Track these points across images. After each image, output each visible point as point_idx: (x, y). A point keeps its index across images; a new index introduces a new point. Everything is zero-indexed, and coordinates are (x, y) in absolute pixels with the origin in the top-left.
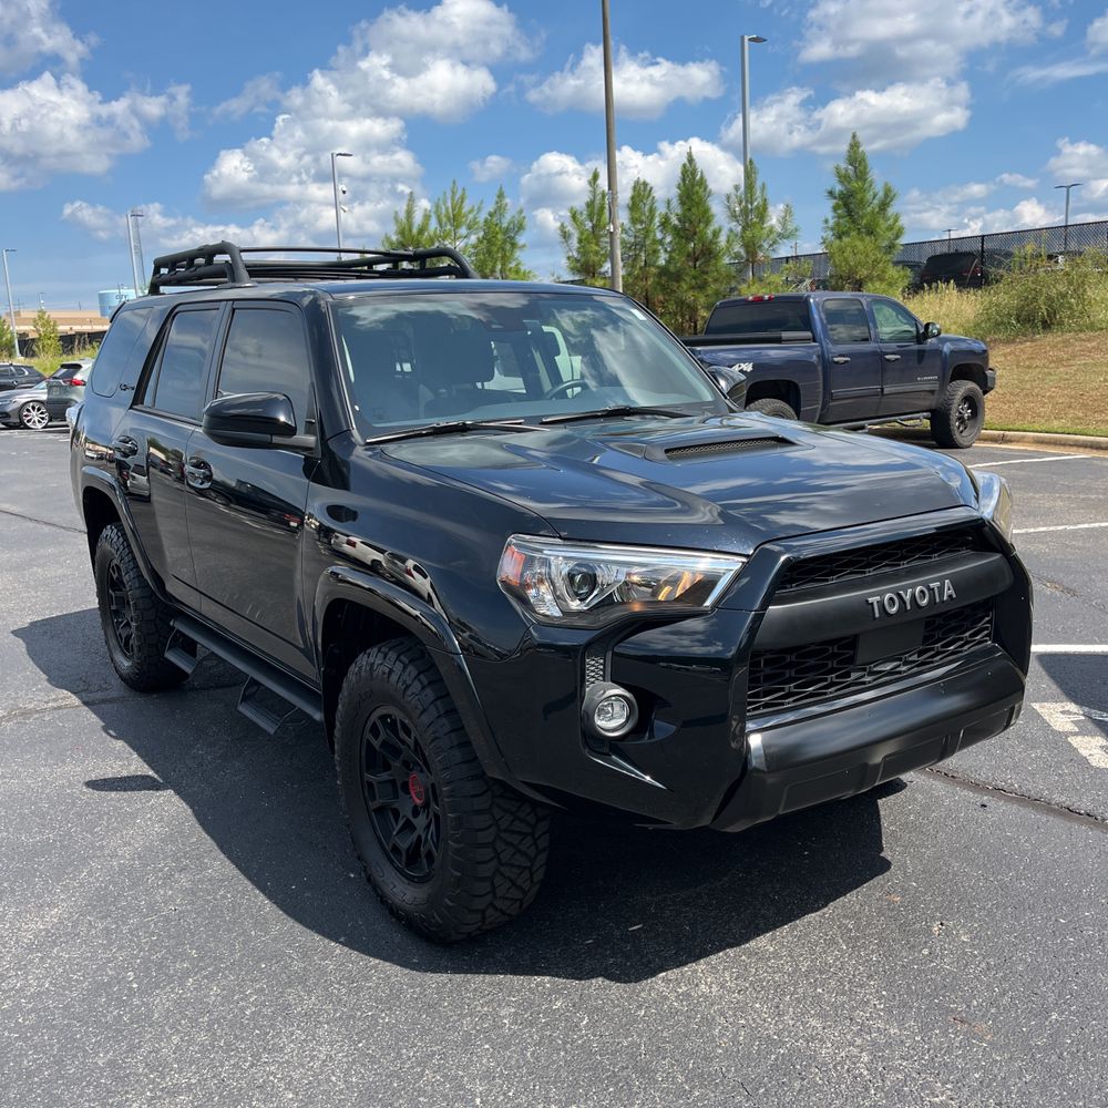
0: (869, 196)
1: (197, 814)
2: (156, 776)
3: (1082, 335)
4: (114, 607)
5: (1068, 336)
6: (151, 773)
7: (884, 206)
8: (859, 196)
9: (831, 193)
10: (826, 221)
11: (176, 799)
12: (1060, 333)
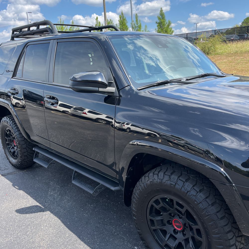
0: (165, 23)
1: (63, 222)
2: (40, 205)
3: (216, 56)
4: (7, 143)
5: (213, 56)
6: (38, 204)
7: (169, 25)
8: (163, 23)
9: (156, 22)
10: (156, 29)
11: (52, 215)
12: (211, 55)
